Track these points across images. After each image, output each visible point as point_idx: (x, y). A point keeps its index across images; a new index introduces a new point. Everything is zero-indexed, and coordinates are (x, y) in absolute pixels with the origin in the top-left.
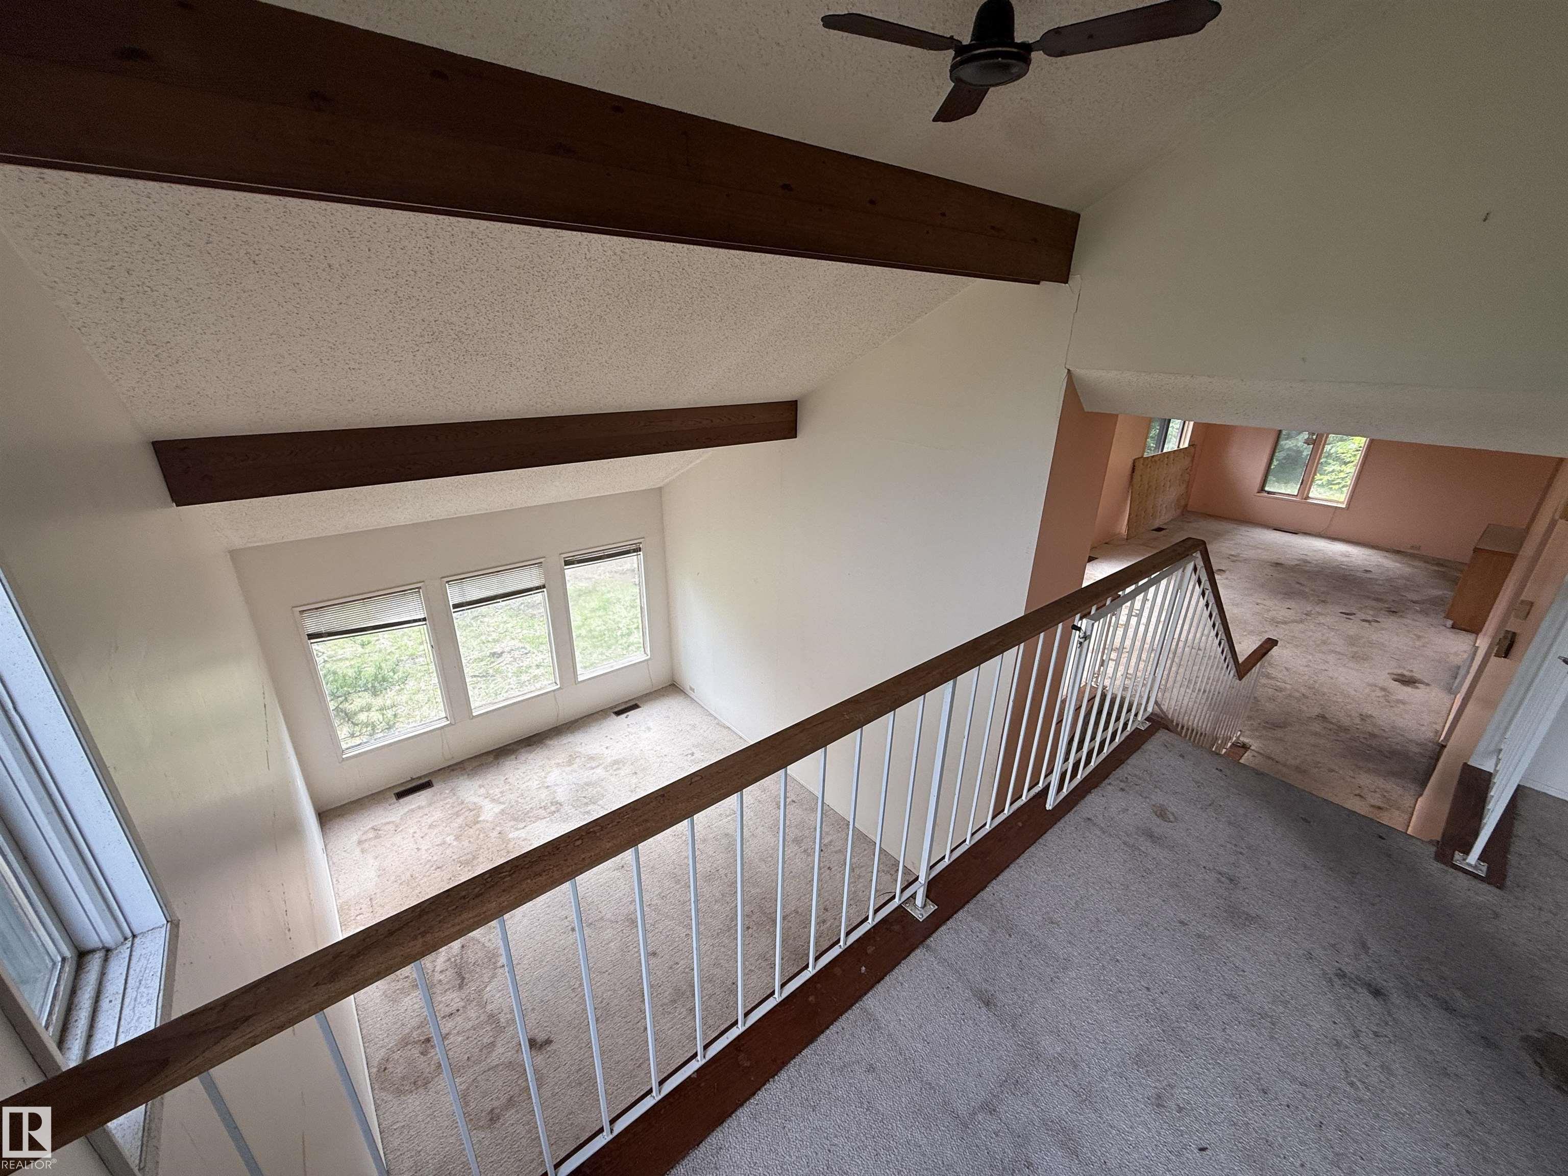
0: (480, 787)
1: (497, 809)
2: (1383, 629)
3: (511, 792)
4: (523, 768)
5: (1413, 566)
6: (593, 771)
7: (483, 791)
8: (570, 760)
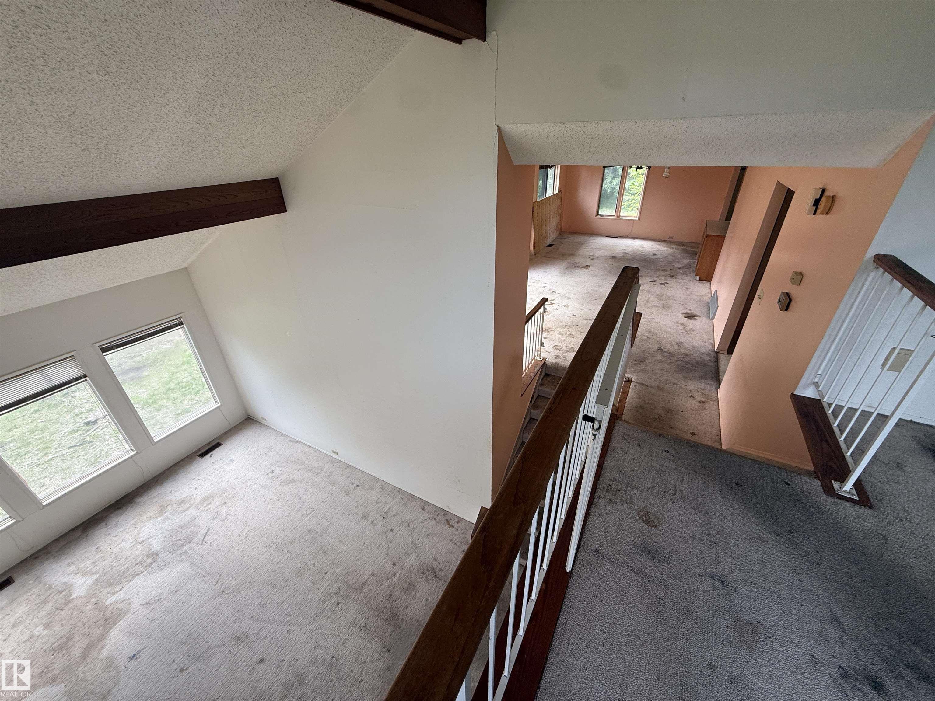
0: (69, 565)
1: (90, 580)
2: (671, 287)
3: (103, 559)
4: (115, 533)
5: (673, 248)
6: (185, 513)
7: (72, 568)
8: (161, 510)
